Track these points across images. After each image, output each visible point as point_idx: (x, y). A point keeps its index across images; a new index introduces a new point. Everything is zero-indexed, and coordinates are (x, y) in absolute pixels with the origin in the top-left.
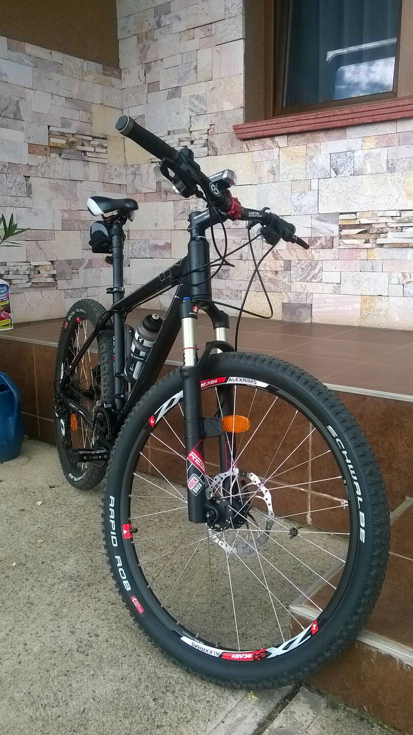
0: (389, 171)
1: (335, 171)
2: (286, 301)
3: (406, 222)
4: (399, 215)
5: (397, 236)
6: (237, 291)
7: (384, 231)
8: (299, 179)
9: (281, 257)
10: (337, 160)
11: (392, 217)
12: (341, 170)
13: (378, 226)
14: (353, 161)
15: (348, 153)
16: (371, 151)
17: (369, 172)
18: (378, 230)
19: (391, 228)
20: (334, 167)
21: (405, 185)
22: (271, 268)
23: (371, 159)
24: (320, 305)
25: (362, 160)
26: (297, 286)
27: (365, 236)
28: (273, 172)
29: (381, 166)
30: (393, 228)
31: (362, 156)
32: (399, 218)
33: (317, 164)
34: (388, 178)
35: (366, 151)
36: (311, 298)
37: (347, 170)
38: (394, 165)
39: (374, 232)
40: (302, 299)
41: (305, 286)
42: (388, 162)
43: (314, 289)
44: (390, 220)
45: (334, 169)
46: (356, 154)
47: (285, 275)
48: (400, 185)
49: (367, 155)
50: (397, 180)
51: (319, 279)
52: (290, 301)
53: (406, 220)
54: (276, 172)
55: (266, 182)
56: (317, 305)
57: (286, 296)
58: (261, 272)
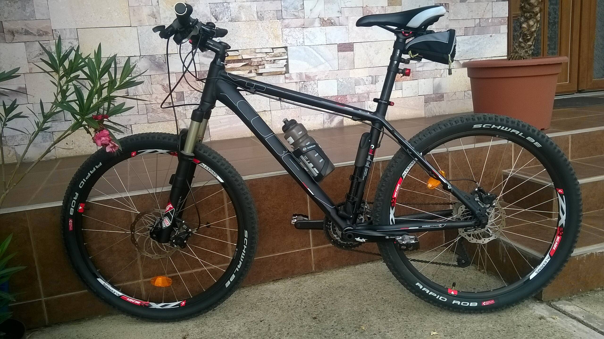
0: (259, 19)
1: (215, 18)
3: (279, 56)
4: (272, 52)
5: (273, 66)
7: (262, 63)
10: (216, 9)
11: (266, 53)
12: (221, 17)
13: (256, 60)
14: (229, 11)
15: (225, 4)
16: (244, 3)
17: (244, 19)
18: (258, 63)
19: (266, 61)
20: (214, 14)
21: (272, 30)
23: (244, 10)
24: (216, 125)
25: (237, 10)
27: (247, 67)
28: (154, 16)
29: (253, 15)
30: (268, 61)
31: (237, 7)
32: (273, 54)
33: (198, 11)
34: (259, 24)
35: (240, 4)
37: (225, 18)
38: (263, 15)
39: (255, 64)
42: (257, 13)
44: (264, 55)
45: (214, 16)
46: (231, 5)
48: (268, 30)
49: (240, 6)
50: (266, 26)
53: (279, 54)
54: (157, 16)
55: (148, 24)
56: (214, 126)
57: (183, 122)
58: (153, 105)
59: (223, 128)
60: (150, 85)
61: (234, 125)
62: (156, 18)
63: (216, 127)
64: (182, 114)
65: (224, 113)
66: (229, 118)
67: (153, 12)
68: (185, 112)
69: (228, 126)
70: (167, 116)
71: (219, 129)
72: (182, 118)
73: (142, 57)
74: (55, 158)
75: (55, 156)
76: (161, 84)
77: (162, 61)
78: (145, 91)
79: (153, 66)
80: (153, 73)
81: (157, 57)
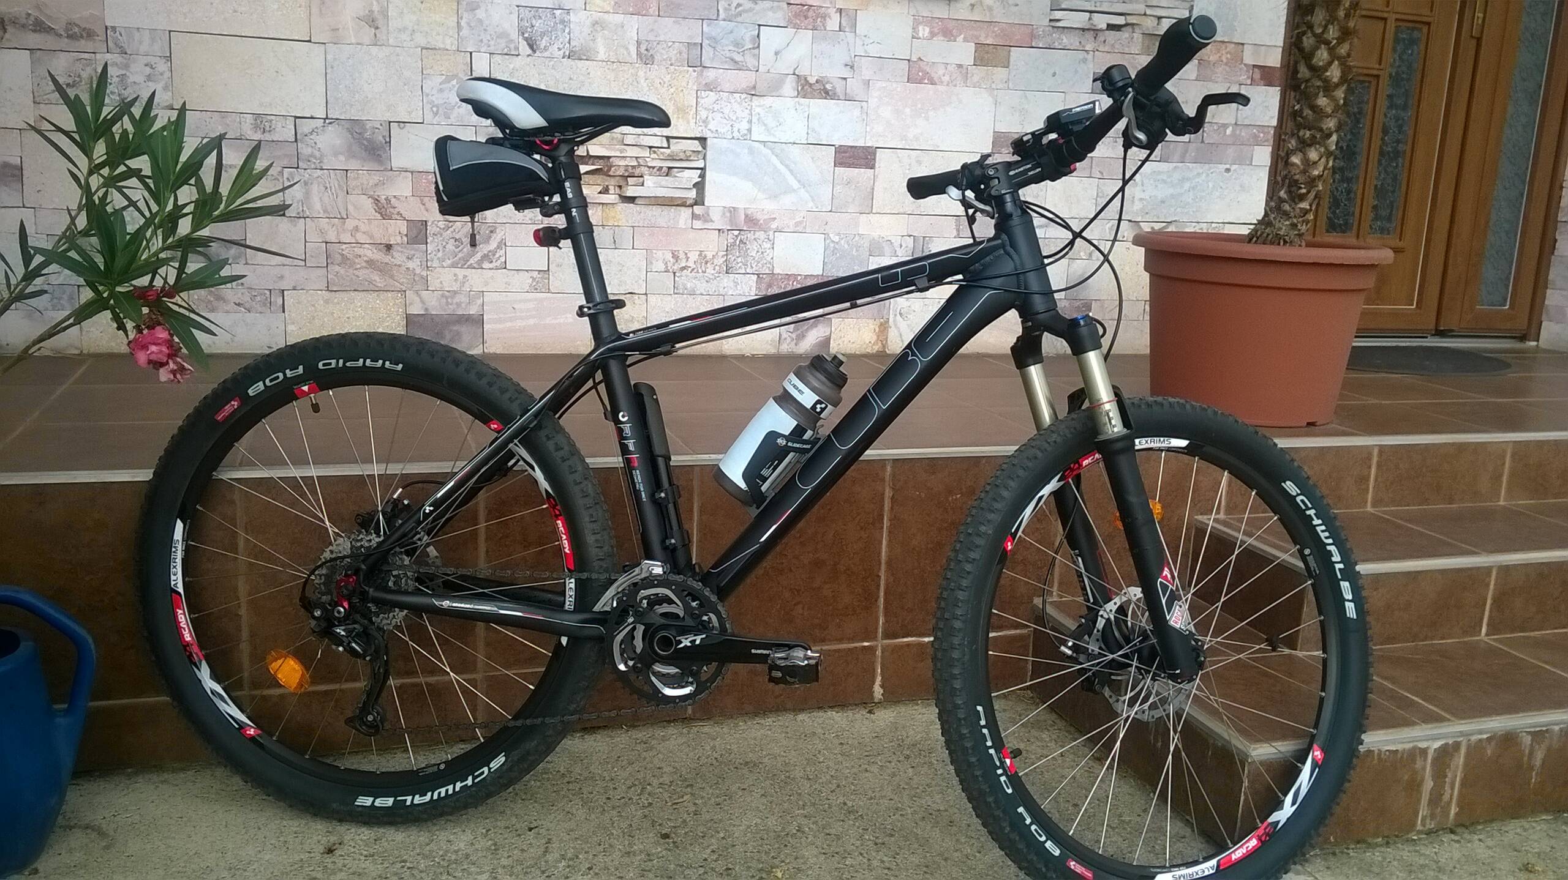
0: (641, 60)
1: (529, 44)
2: (416, 309)
3: (681, 160)
4: (666, 146)
5: (663, 183)
6: (270, 290)
7: (637, 172)
8: (442, 46)
9: (399, 213)
10: (534, 22)
11: (650, 147)
12: (543, 43)
13: (622, 163)
14: (567, 31)
15: (558, 12)
16: (606, 16)
17: (602, 55)
18: (626, 170)
19: (649, 167)
20: (526, 35)
21: (672, 90)
22: (372, 237)
23: (606, 32)
24: (502, 316)
25: (587, 30)
26: (445, 278)
27: (598, 178)
28: (372, 21)
29: (627, 49)
30: (654, 168)
31: (588, 22)
32: (667, 151)
33: (486, 22)
34: (641, 73)
35: (596, 16)
36: (480, 302)
37: (556, 46)
38: (651, 52)
39: (618, 173)
40: (459, 305)
41: (465, 277)
42: (639, 43)
43: (486, 284)
44: (646, 153)
45: (526, 39)
46: (572, 17)
47: (413, 252)
48: (663, 90)
49: (597, 23)
50: (658, 81)
51: (499, 262)
52: (426, 309)
53: (682, 156)
54: (380, 22)
55: (353, 41)
56: (496, 316)
57: (418, 299)
58: (344, 246)
59: (519, 324)
60: (342, 194)
61: (548, 321)
62: (377, 28)
63: (500, 321)
64: (417, 278)
65: (527, 288)
66: (536, 300)
67: (372, 12)
68: (424, 273)
69: (532, 322)
70: (377, 278)
71: (508, 324)
72: (417, 288)
73: (330, 123)
74: (77, 352)
75: (77, 348)
76: (370, 197)
77: (381, 138)
78: (329, 208)
79: (356, 148)
80: (353, 165)
81: (369, 125)
